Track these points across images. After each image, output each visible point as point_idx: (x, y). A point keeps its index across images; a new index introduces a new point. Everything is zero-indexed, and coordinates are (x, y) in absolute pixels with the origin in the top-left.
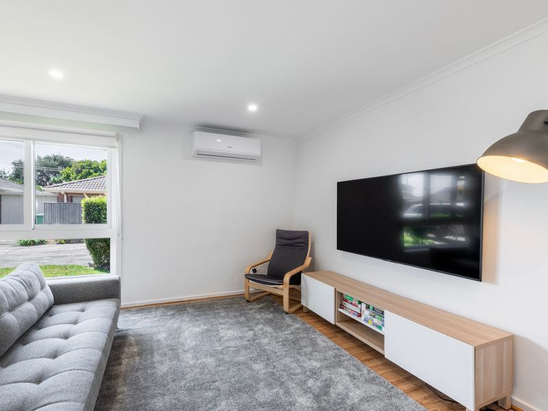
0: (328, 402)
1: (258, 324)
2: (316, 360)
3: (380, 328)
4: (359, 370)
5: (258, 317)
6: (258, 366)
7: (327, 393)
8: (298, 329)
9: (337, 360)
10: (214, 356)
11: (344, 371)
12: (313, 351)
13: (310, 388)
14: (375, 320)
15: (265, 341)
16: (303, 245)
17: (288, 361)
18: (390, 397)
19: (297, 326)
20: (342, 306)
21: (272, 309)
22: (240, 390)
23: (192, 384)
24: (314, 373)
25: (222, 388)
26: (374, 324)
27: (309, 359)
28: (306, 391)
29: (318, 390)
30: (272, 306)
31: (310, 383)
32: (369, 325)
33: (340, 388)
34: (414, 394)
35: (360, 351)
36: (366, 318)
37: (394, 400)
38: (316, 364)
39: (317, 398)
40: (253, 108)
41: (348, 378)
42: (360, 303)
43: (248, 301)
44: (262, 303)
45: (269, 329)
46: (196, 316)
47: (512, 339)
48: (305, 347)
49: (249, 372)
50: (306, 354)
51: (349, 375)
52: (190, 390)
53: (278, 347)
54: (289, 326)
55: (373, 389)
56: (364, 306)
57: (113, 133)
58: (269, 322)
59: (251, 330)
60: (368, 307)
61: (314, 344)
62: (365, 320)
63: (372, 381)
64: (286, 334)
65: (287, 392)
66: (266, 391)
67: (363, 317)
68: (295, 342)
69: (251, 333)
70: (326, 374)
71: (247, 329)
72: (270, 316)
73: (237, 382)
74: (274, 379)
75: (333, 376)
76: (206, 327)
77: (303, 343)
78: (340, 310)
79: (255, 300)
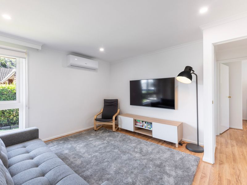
0: (144, 153)
1: (106, 138)
2: (134, 143)
3: (150, 128)
4: (147, 143)
5: (104, 135)
6: (116, 150)
7: (142, 151)
8: (121, 136)
9: (139, 142)
10: (97, 152)
11: (143, 144)
12: (131, 141)
13: (136, 152)
14: (149, 126)
15: (113, 142)
16: (116, 105)
17: (125, 146)
18: (158, 147)
19: (121, 135)
20: (136, 125)
21: (107, 132)
22: (116, 159)
23: (96, 163)
24: (135, 147)
25: (109, 160)
26: (148, 128)
27: (131, 144)
28: (137, 152)
29: (139, 151)
30: (107, 131)
31: (136, 150)
32: (147, 128)
33: (145, 149)
34: (163, 145)
35: (144, 138)
36: (145, 126)
37: (160, 148)
38: (134, 145)
39: (140, 153)
40: (102, 50)
41: (145, 146)
42: (143, 122)
43: (95, 131)
44: (102, 130)
45: (111, 138)
46: (76, 141)
47: (182, 123)
48: (128, 141)
49: (114, 153)
50: (129, 143)
51: (145, 145)
52: (97, 165)
53: (119, 143)
54: (118, 136)
55: (153, 147)
56: (144, 122)
57: (25, 51)
58: (110, 136)
59: (105, 140)
60: (145, 123)
61: (130, 139)
62: (145, 127)
63: (152, 145)
64: (118, 138)
65: (131, 155)
66: (124, 156)
67: (144, 127)
68: (124, 140)
69: (105, 141)
70: (139, 146)
71: (102, 140)
72: (108, 134)
73: (113, 157)
74: (124, 153)
75: (141, 146)
76: (85, 144)
77: (126, 140)
78: (135, 126)
79: (98, 130)
